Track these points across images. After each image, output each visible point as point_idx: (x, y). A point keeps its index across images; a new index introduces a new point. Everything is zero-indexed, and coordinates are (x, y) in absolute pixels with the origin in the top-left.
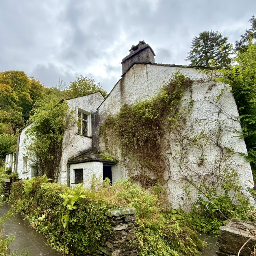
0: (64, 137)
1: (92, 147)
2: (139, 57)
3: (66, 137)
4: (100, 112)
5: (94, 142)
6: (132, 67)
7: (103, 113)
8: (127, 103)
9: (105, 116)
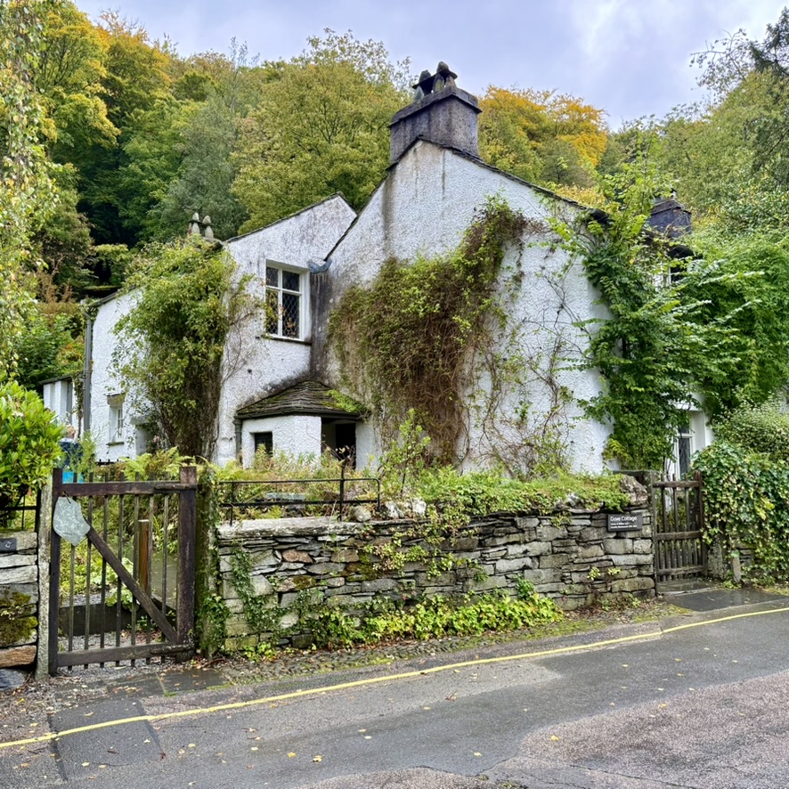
0: (227, 350)
1: (311, 371)
2: (430, 120)
3: (230, 348)
4: (332, 267)
5: (317, 356)
6: (413, 149)
7: (340, 273)
8: (396, 254)
9: (345, 284)
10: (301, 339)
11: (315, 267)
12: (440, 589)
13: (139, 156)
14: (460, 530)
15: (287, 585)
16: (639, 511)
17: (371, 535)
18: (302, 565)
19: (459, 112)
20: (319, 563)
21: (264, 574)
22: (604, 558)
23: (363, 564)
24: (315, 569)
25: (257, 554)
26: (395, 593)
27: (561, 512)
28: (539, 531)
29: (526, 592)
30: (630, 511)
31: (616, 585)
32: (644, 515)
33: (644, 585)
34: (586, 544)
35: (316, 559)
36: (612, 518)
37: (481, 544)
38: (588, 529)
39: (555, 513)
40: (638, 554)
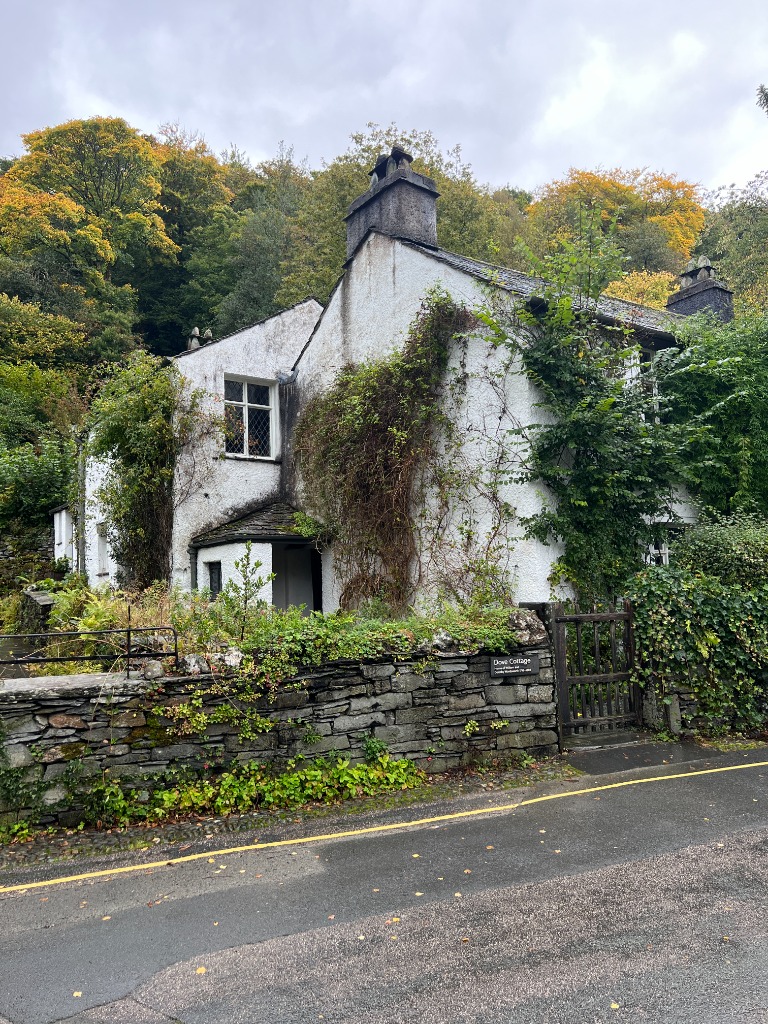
0: (178, 473)
1: (280, 492)
2: (381, 209)
3: (182, 471)
4: (299, 378)
5: (286, 476)
6: (366, 242)
7: (307, 382)
8: (354, 360)
9: (309, 396)
10: (272, 458)
11: (284, 378)
12: (257, 754)
13: (198, 272)
14: (282, 684)
15: (54, 754)
16: (536, 652)
17: (160, 693)
18: (73, 731)
19: (411, 198)
20: (94, 728)
21: (25, 743)
22: (486, 709)
23: (152, 728)
24: (89, 736)
25: (13, 719)
26: (197, 761)
27: (425, 656)
28: (394, 680)
29: (374, 753)
30: (522, 652)
31: (501, 741)
32: (543, 656)
33: (543, 739)
34: (462, 693)
35: (90, 724)
36: (496, 662)
37: (312, 699)
38: (464, 675)
39: (415, 658)
40: (534, 703)
